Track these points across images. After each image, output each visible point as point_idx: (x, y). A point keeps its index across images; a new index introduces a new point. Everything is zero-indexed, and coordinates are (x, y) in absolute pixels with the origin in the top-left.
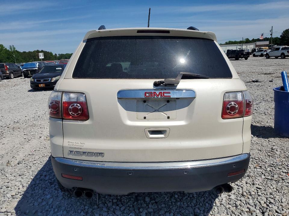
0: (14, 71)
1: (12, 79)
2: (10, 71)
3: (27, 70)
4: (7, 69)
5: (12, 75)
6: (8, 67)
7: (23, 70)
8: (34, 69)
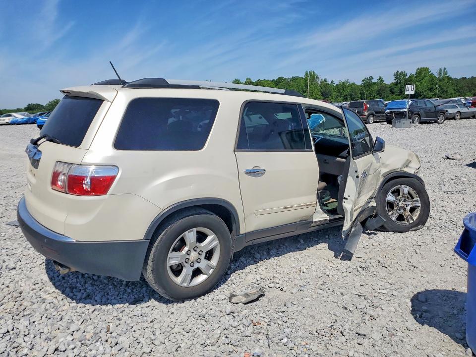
0: (377, 113)
1: (370, 123)
2: (369, 112)
3: (391, 113)
4: (365, 109)
5: (372, 118)
6: (368, 105)
7: (386, 111)
8: (402, 110)
